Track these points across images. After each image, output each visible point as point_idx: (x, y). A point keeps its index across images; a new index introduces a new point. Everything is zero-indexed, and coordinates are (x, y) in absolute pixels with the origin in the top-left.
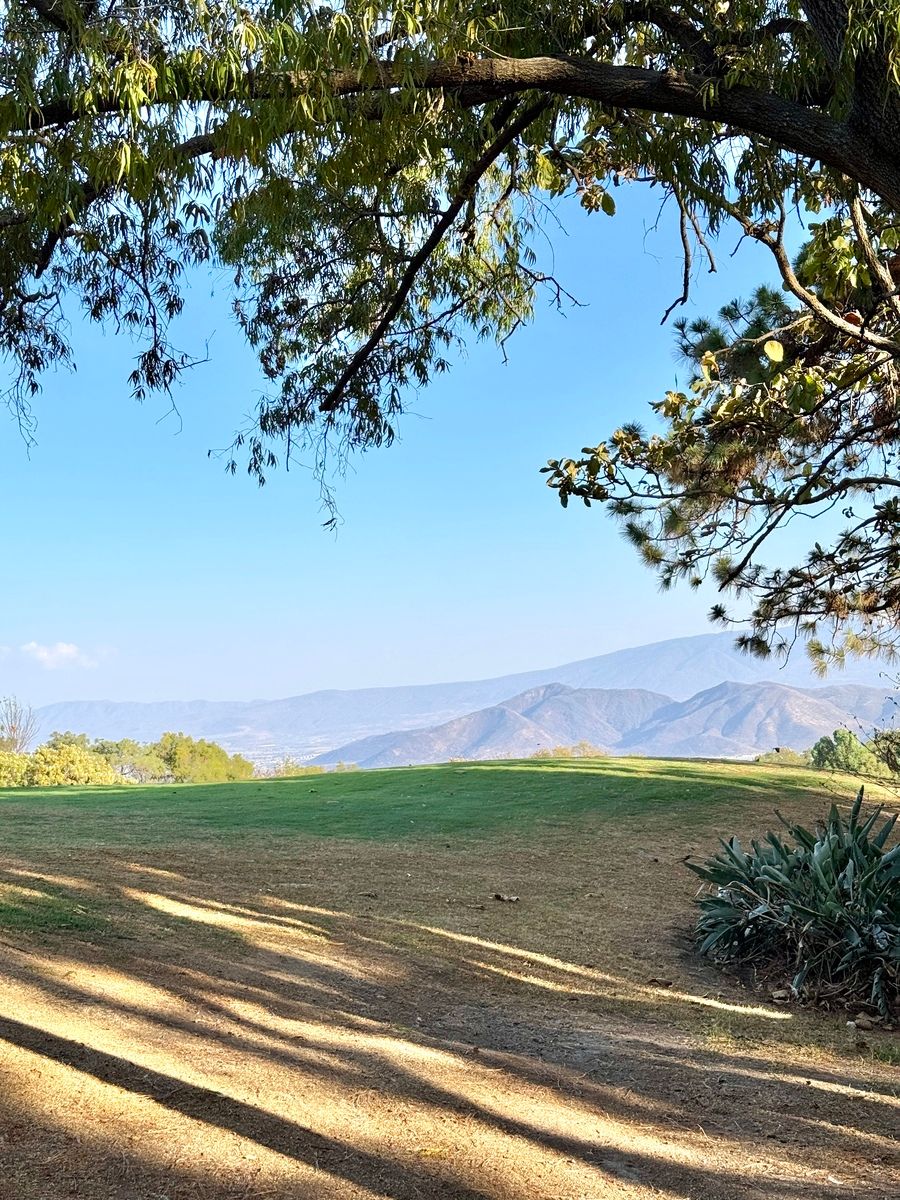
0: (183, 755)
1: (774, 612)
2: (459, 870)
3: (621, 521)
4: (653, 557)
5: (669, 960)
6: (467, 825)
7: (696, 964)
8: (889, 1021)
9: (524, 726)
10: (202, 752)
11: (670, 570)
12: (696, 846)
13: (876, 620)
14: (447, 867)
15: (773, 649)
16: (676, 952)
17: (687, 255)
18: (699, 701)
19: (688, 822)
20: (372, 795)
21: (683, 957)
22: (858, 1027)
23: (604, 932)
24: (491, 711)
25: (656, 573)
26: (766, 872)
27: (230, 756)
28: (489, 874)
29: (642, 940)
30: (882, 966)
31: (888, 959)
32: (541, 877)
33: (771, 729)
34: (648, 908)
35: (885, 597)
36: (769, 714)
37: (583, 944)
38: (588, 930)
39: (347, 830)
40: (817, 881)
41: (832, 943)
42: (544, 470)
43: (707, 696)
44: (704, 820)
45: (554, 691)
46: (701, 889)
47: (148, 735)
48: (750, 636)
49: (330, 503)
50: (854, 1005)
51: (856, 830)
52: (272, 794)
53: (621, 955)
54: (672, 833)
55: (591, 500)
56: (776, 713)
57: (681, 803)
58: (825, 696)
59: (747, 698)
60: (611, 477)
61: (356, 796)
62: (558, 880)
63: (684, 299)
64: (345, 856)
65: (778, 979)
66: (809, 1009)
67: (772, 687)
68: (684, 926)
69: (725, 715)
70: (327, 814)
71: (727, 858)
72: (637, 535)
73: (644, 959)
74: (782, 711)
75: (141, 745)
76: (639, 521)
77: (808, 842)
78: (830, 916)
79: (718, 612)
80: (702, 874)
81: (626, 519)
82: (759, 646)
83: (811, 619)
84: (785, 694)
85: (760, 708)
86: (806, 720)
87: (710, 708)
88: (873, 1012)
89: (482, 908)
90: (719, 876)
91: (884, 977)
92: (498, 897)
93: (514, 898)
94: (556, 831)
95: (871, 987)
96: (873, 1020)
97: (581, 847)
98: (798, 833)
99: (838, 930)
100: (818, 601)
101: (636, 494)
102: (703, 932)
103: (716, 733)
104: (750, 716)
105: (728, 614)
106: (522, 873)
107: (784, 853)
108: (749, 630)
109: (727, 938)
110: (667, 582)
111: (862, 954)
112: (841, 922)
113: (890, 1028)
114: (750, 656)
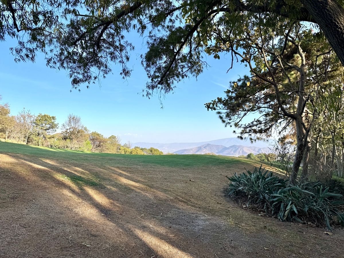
0: (153, 151)
1: (244, 132)
2: (184, 174)
3: (218, 115)
4: (224, 121)
5: (222, 196)
6: (188, 165)
7: (227, 198)
8: (267, 214)
9: (204, 149)
10: (156, 150)
11: (226, 124)
12: (229, 172)
13: (262, 135)
14: (182, 173)
15: (244, 139)
16: (223, 195)
17: (233, 58)
18: (230, 147)
19: (228, 167)
20: (173, 159)
21: (225, 196)
22: (261, 215)
23: (209, 189)
24: (199, 147)
25: (224, 124)
26: (242, 181)
27: (160, 151)
28: (190, 175)
29: (217, 191)
30: (266, 202)
31: (268, 201)
32: (199, 176)
33: (241, 152)
34: (219, 184)
35: (264, 131)
36: (241, 150)
37: (205, 192)
38: (206, 189)
39: (167, 165)
40: (253, 183)
41: (256, 196)
42: (205, 105)
43: (231, 147)
44: (230, 167)
45: (208, 145)
46: (229, 182)
47: (148, 147)
48: (240, 136)
49: (161, 104)
50: (260, 210)
51: (260, 172)
52: (157, 158)
53: (212, 195)
54: (224, 169)
55: (213, 110)
56: (242, 150)
57: (226, 164)
58: (249, 148)
59: (237, 147)
60: (217, 106)
61: (171, 159)
62: (203, 177)
63: (231, 68)
64: (164, 170)
65: (244, 202)
66: (250, 210)
67: (241, 146)
68: (225, 188)
69: (234, 149)
70: (164, 162)
71: (234, 176)
72: (221, 118)
73: (217, 196)
74: (243, 150)
75: (147, 149)
76: (221, 115)
77: (250, 174)
78: (256, 191)
79: (234, 132)
80: (230, 179)
81: (219, 115)
82: (241, 138)
83: (250, 134)
84: (243, 147)
85: (239, 149)
86: (246, 151)
87: (232, 148)
88: (264, 212)
89: (186, 183)
90: (233, 180)
91: (267, 204)
92: (190, 180)
93: (193, 181)
94: (204, 167)
95: (264, 206)
96: (264, 214)
97: (208, 171)
98: (248, 172)
99: (257, 194)
100: (252, 131)
101: (220, 109)
102: (229, 191)
103: (232, 152)
104: (238, 150)
105: (236, 132)
106: (196, 175)
107: (246, 176)
108: (240, 135)
109: (234, 192)
110: (226, 126)
111: (262, 199)
112: (258, 192)
113: (268, 216)
114: (239, 140)
